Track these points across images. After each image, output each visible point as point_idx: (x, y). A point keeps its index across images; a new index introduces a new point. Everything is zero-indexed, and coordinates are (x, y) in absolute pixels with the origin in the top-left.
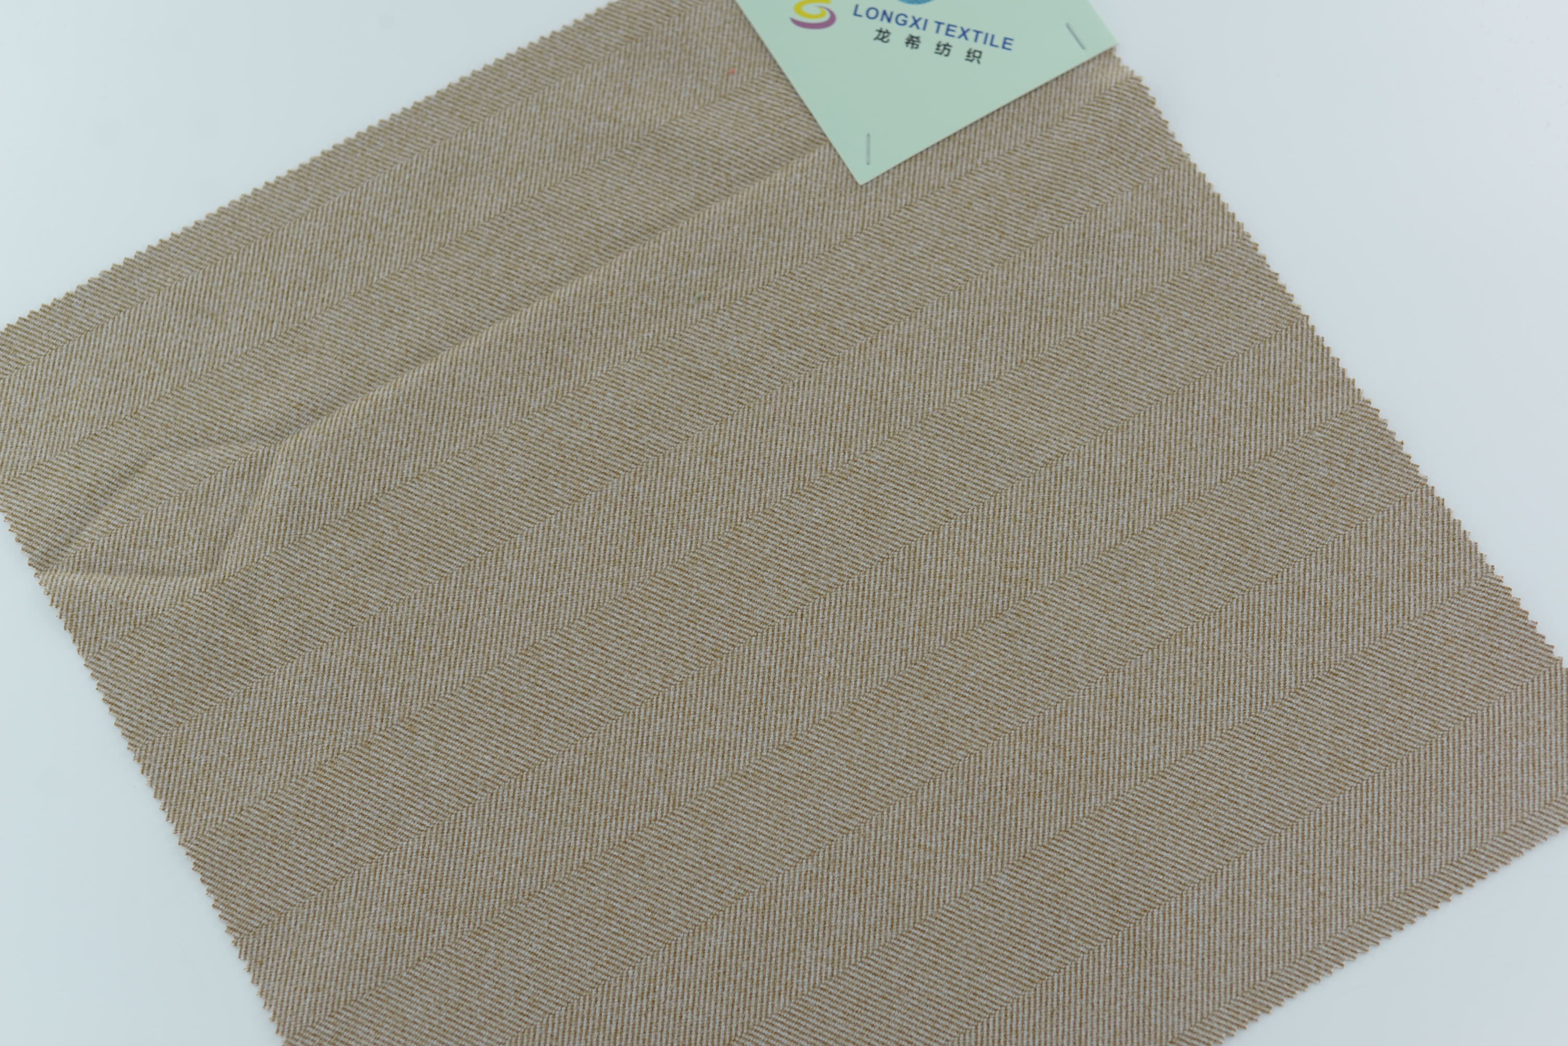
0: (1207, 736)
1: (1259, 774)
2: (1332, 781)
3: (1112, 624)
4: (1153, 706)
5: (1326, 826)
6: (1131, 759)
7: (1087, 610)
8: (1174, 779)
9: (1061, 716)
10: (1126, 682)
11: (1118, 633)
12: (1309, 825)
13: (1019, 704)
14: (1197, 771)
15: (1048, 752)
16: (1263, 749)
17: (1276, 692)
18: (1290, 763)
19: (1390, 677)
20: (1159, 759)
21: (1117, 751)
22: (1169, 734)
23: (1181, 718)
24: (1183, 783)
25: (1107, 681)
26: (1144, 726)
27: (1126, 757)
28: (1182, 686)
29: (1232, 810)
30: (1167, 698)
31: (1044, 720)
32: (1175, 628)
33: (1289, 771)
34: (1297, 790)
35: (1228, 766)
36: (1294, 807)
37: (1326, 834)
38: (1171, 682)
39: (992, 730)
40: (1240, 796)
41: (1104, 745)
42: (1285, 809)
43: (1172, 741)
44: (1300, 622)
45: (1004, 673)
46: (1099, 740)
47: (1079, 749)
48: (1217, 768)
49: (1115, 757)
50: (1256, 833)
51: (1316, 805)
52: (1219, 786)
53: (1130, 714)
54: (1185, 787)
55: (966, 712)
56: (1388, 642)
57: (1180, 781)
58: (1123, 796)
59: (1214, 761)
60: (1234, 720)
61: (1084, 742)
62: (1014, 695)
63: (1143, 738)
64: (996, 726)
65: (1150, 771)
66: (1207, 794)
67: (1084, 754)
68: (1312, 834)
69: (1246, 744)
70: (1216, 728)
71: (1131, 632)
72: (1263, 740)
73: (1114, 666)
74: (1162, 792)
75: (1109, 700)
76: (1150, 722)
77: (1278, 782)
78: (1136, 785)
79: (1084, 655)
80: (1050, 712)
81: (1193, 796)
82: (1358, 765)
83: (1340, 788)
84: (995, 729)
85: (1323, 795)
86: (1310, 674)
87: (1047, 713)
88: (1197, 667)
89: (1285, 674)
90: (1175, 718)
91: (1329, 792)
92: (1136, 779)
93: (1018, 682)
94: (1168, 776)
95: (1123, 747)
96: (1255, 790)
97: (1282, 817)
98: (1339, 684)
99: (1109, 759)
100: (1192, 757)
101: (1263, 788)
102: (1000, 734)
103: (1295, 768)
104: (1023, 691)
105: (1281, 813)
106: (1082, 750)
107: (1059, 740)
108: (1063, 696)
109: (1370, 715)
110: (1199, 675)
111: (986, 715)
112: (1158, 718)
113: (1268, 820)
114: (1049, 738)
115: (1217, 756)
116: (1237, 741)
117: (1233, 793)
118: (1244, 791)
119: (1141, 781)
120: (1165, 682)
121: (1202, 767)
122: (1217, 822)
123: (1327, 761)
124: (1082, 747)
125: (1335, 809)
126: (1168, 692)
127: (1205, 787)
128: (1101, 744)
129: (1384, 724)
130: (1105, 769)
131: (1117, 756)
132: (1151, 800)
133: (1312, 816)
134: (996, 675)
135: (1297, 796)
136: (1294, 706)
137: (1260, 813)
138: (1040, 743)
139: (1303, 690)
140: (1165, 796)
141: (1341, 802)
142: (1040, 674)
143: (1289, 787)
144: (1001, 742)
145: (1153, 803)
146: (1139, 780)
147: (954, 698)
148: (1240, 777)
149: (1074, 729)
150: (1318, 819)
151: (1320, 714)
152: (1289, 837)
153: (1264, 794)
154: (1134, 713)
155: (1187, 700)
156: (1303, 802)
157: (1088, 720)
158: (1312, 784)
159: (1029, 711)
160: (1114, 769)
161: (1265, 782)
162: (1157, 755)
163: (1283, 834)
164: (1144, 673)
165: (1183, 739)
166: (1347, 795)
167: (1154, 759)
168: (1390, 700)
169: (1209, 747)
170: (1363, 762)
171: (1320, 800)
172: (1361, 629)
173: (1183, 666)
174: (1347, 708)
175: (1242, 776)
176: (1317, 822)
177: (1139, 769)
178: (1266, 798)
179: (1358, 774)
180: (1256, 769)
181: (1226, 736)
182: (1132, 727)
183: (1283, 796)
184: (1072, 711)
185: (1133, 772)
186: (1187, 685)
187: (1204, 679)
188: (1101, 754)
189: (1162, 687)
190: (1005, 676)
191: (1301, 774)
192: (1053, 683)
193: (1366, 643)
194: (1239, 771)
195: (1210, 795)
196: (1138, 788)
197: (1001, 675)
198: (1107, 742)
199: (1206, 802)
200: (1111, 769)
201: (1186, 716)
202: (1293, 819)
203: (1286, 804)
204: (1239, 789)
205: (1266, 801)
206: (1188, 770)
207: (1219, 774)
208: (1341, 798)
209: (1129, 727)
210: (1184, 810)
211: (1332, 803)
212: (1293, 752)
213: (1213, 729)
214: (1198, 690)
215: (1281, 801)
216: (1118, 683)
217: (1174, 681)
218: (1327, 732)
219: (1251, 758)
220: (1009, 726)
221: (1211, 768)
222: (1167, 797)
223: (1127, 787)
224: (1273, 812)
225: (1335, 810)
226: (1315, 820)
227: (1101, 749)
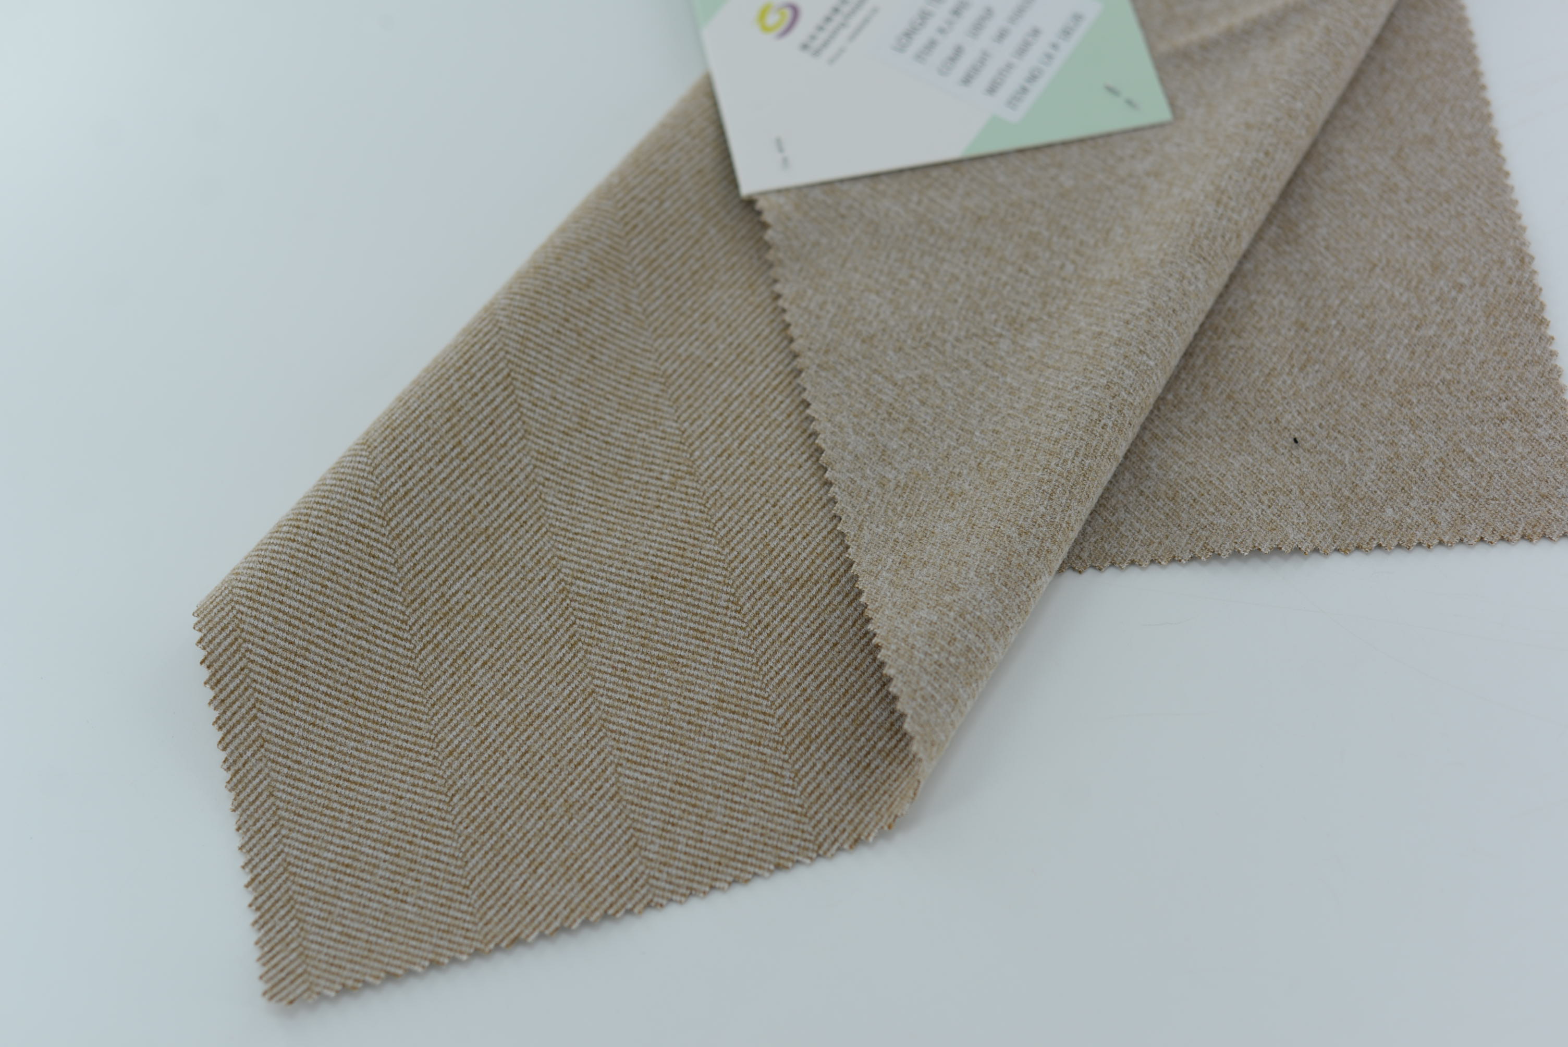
0: (542, 465)
1: (468, 507)
2: (425, 595)
3: (730, 399)
4: (603, 415)
5: (368, 562)
6: (542, 362)
7: (759, 375)
8: (499, 400)
9: (626, 305)
10: (645, 396)
11: (717, 403)
12: (377, 541)
13: (658, 266)
14: (499, 433)
15: (585, 269)
16: (500, 526)
17: (572, 565)
18: (468, 552)
19: (544, 715)
20: (530, 395)
21: (560, 351)
22: (559, 420)
23: (576, 442)
24: (489, 409)
25: (654, 374)
26: (580, 395)
27: (547, 357)
28: (619, 458)
29: (431, 453)
30: (609, 435)
31: (627, 284)
32: (702, 468)
34: (428, 546)
35: (492, 473)
36: (408, 532)
37: (357, 557)
38: (628, 446)
39: (634, 222)
40: (448, 471)
41: (572, 338)
42: (409, 519)
43: (549, 419)
44: (661, 623)
45: (702, 267)
46: (580, 335)
47: (577, 306)
48: (495, 459)
50: (390, 470)
51: (401, 562)
52: (469, 450)
53: (601, 386)
54: (483, 409)
55: (666, 205)
56: (596, 728)
57: (493, 406)
58: (497, 333)
59: (505, 459)
60: (552, 503)
61: (584, 317)
62: (670, 266)
63: (565, 388)
64: (639, 229)
65: (520, 377)
66: (465, 432)
67: (569, 309)
68: (363, 539)
69: (514, 507)
70: (548, 479)
71: (713, 417)
72: (512, 530)
73: (673, 388)
74: (486, 379)
75: (629, 368)
76: (583, 403)
77: (449, 526)
78: (507, 352)
79: (698, 357)
80: (635, 295)
81: (467, 413)
82: (435, 637)
83: (413, 602)
84: (635, 226)
85: (410, 576)
86: (583, 615)
87: (634, 292)
88: (639, 481)
89: (593, 583)
90: (577, 435)
91: (412, 585)
92: (515, 356)
93: (686, 276)
94: (506, 393)
95: (562, 360)
96: (448, 493)
97: (400, 511)
98: (556, 648)
99: (552, 336)
100: (520, 435)
101: (447, 505)
102: (627, 228)
103: (459, 556)
104: (673, 278)
105: (406, 511)
106: (575, 310)
107: (596, 289)
108: (651, 319)
109: (499, 675)
110: (626, 482)
111: (655, 223)
112: (585, 415)
113: (402, 491)
114: (603, 279)
115: (510, 465)
116: (522, 499)
117: (455, 464)
118: (452, 479)
119: (509, 361)
120: (631, 440)
121: (502, 441)
122: (422, 429)
123: (455, 599)
124: (579, 311)
125: (387, 583)
126: (616, 439)
127: (475, 433)
128: (575, 335)
129: (481, 689)
130: (542, 326)
131: (552, 347)
132: (481, 363)
133: (387, 550)
134: (703, 256)
135: (421, 542)
136: (545, 582)
138: (600, 267)
139: (563, 600)
140: (479, 381)
141: (393, 596)
142: (689, 303)
143: (437, 537)
145: (475, 364)
146: (513, 359)
148: (472, 481)
149: (605, 313)
150: (381, 555)
151: (523, 612)
152: (371, 508)
153: (439, 501)
154: (603, 389)
155: (597, 457)
156: (411, 546)
157: (610, 334)
158: (430, 568)
159: (646, 273)
160: (536, 336)
161: (454, 509)
162: (537, 394)
163: (376, 503)
164: (652, 419)
165: (547, 433)
166: (400, 607)
167: (533, 388)
168: (512, 706)
169: (525, 461)
170: (437, 646)
171: (405, 569)
172: (626, 698)
173: (647, 466)
174: (519, 649)
175: (474, 485)
176: (377, 553)
177: (526, 365)
178: (433, 501)
179: (423, 632)
180: (476, 506)
181: (533, 487)
182: (583, 381)
183: (427, 525)
184: (628, 321)
185: (525, 357)
186: (617, 464)
187: (620, 487)
188: (562, 329)
189: (625, 434)
190: (698, 264)
191: (449, 560)
192: (671, 314)
193: (604, 699)
194: (480, 484)
195: (462, 435)
196: (502, 354)
197: (702, 261)
198: (575, 343)
199: (453, 427)
200: (538, 333)
201: (577, 450)
202: (393, 524)
203: (416, 523)
204: (456, 473)
205: (429, 500)
206: (504, 422)
207: (486, 457)
208: (398, 597)
209: (583, 377)
210: (453, 395)
211: (395, 583)
212: (482, 561)
213: (548, 475)
214: (607, 475)
215: (422, 518)
216: (648, 386)
217: (629, 450)
218: (495, 613)
219: (492, 506)
220: (634, 242)
221: (497, 452)
222: (477, 383)
223: (507, 341)
224: (411, 501)
225: (384, 582)
226: (381, 551)
227: (568, 333)
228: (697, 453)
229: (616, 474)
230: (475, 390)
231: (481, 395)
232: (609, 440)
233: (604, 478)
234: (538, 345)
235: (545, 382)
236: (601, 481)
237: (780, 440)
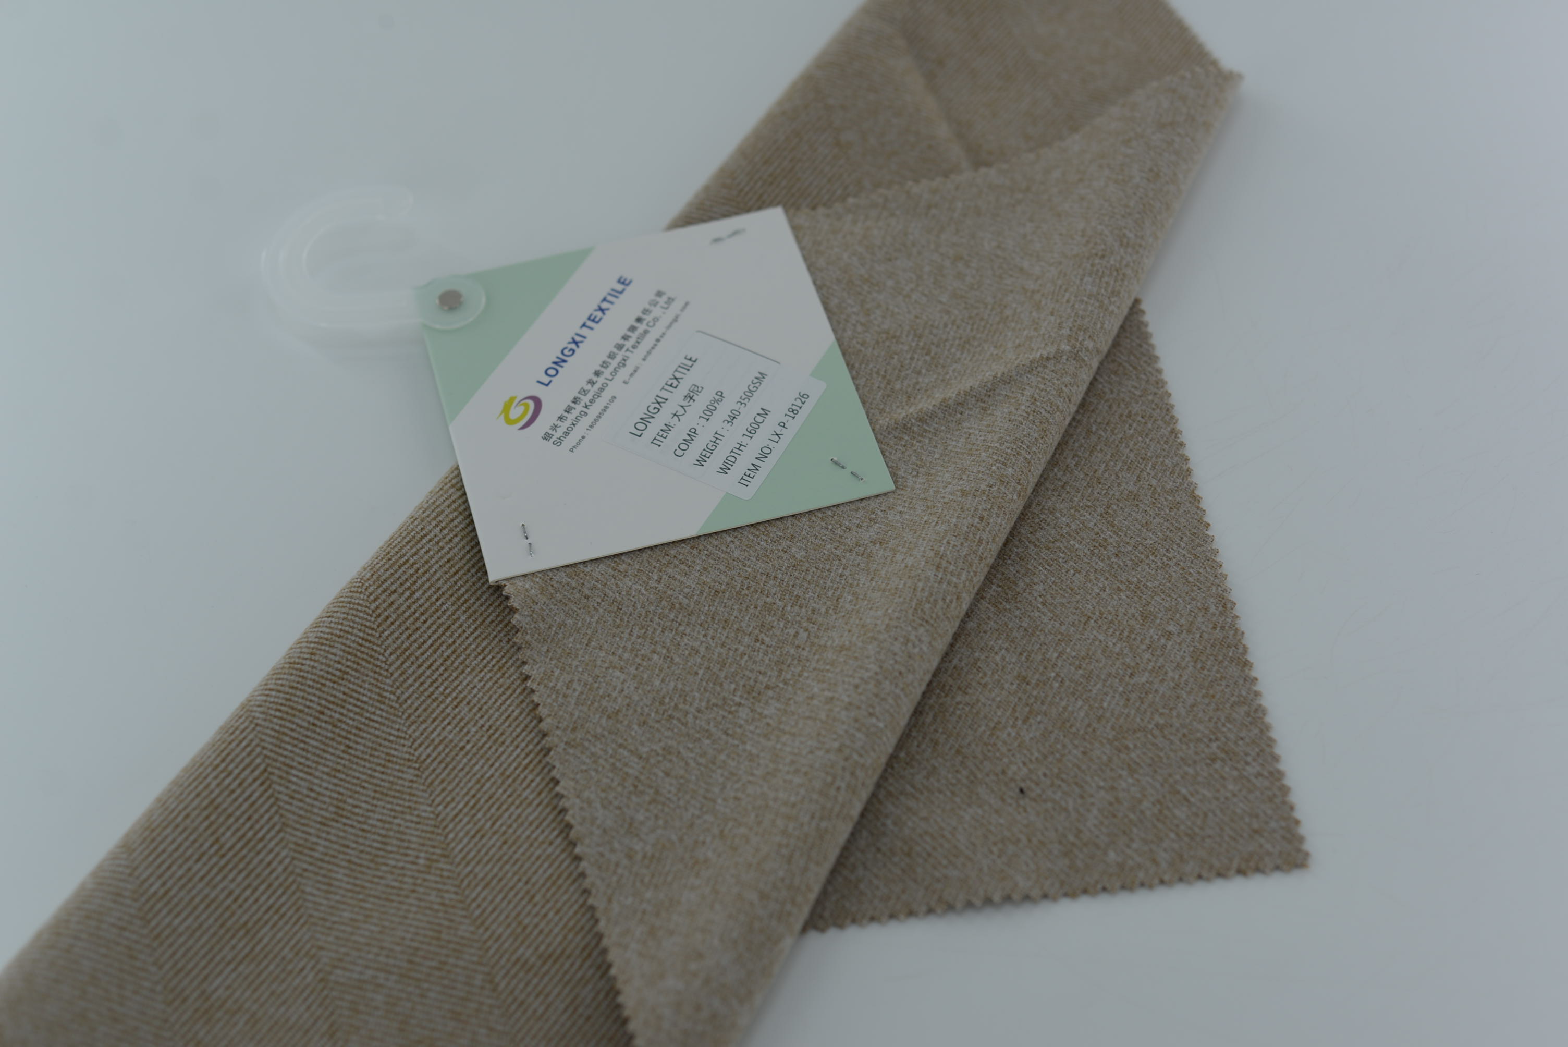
0: (299, 856)
1: (228, 903)
2: (186, 994)
3: (483, 781)
4: (359, 804)
6: (298, 755)
7: (510, 755)
8: (256, 795)
9: (379, 695)
10: (400, 782)
11: (470, 785)
13: (411, 655)
14: (257, 827)
15: (339, 663)
16: (259, 919)
20: (287, 788)
21: (315, 743)
22: (316, 811)
23: (333, 831)
25: (409, 760)
26: (336, 785)
27: (303, 749)
28: (375, 844)
30: (365, 823)
31: (380, 674)
32: (456, 851)
33: (218, 942)
35: (251, 867)
38: (384, 833)
39: (386, 614)
40: (206, 868)
41: (327, 730)
43: (307, 811)
45: (453, 652)
46: (335, 726)
47: (332, 699)
48: (253, 854)
49: (307, 737)
50: (150, 871)
51: (161, 962)
52: (227, 847)
53: (357, 775)
54: (240, 806)
55: (417, 595)
57: (251, 802)
58: (254, 729)
59: (264, 853)
60: (310, 894)
61: (339, 709)
62: (422, 654)
63: (322, 779)
64: (391, 620)
65: (277, 772)
66: (223, 829)
67: (323, 702)
69: (273, 900)
70: (305, 870)
71: (466, 799)
72: (272, 923)
73: (427, 773)
74: (242, 776)
75: (383, 756)
76: (339, 793)
78: (264, 748)
79: (451, 741)
80: (388, 685)
81: (225, 810)
84: (387, 618)
87: (388, 681)
88: (395, 867)
89: (350, 970)
90: (334, 824)
91: (173, 984)
92: (271, 751)
93: (438, 663)
94: (263, 788)
95: (318, 752)
96: (207, 891)
99: (308, 729)
100: (277, 828)
102: (379, 620)
104: (426, 665)
106: (330, 702)
107: (350, 681)
108: (405, 706)
110: (384, 868)
111: (407, 614)
112: (341, 805)
113: (162, 891)
114: (356, 670)
115: (269, 859)
116: (281, 891)
117: (214, 861)
118: (211, 876)
119: (266, 756)
120: (387, 826)
121: (260, 835)
122: (180, 829)
123: (216, 996)
124: (333, 703)
126: (373, 826)
127: (233, 829)
128: (330, 727)
130: (296, 720)
131: (307, 740)
132: (238, 760)
134: (454, 642)
136: (304, 973)
137: (175, 884)
138: (353, 658)
140: (237, 778)
142: (441, 689)
144: (369, 618)
145: (232, 761)
146: (269, 754)
147: (439, 589)
148: (231, 877)
149: (359, 704)
151: (282, 1005)
154: (358, 778)
155: (354, 845)
157: (364, 724)
159: (399, 662)
160: (292, 730)
161: (214, 906)
162: (294, 787)
163: (136, 905)
164: (407, 804)
165: (304, 825)
167: (290, 781)
169: (284, 853)
171: (166, 969)
173: (402, 851)
175: (232, 883)
176: (137, 955)
177: (282, 759)
180: (236, 900)
181: (291, 879)
182: (339, 771)
183: (187, 923)
184: (382, 710)
185: (281, 751)
186: (374, 851)
187: (376, 873)
188: (317, 722)
189: (381, 820)
190: (450, 651)
191: (209, 959)
192: (424, 701)
194: (240, 878)
195: (221, 832)
196: (258, 750)
197: (453, 648)
198: (330, 735)
199: (211, 824)
200: (294, 727)
201: (334, 839)
202: (153, 925)
203: (177, 922)
204: (215, 870)
205: (187, 900)
206: (262, 816)
207: (245, 852)
209: (339, 767)
210: (211, 793)
212: (242, 955)
213: (305, 866)
214: (363, 863)
215: (182, 917)
216: (403, 772)
217: (384, 837)
219: (251, 900)
220: (386, 633)
222: (235, 779)
223: (264, 737)
226: (140, 952)
227: (323, 725)
228: (451, 836)
229: (372, 861)
230: (232, 787)
231: (238, 791)
232: (365, 827)
233: (360, 865)
234: (294, 739)
235: (301, 775)
236: (359, 869)
237: (531, 818)
